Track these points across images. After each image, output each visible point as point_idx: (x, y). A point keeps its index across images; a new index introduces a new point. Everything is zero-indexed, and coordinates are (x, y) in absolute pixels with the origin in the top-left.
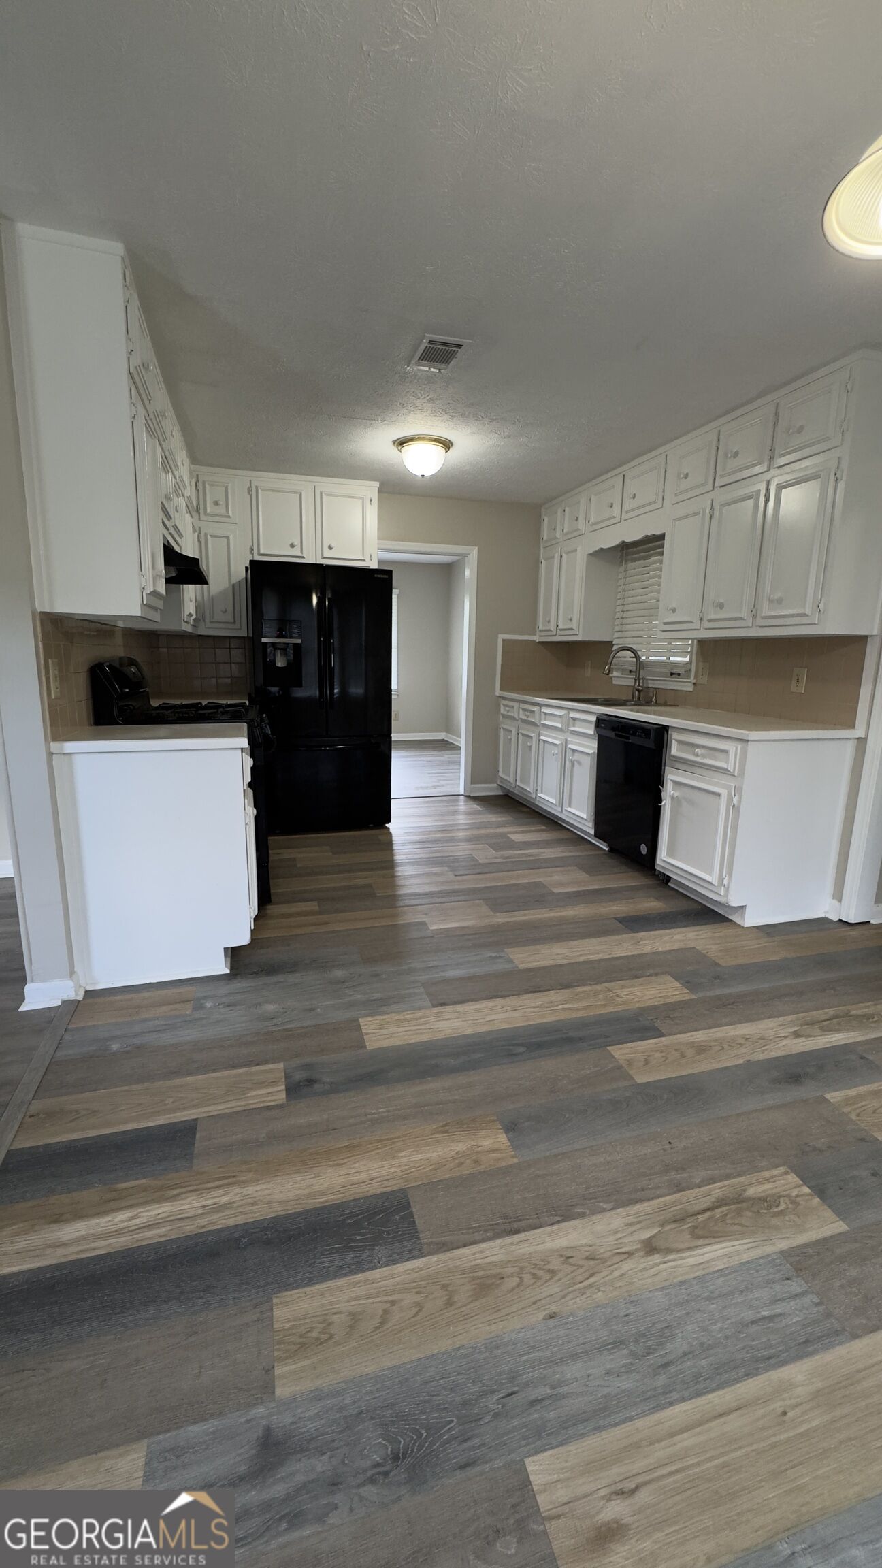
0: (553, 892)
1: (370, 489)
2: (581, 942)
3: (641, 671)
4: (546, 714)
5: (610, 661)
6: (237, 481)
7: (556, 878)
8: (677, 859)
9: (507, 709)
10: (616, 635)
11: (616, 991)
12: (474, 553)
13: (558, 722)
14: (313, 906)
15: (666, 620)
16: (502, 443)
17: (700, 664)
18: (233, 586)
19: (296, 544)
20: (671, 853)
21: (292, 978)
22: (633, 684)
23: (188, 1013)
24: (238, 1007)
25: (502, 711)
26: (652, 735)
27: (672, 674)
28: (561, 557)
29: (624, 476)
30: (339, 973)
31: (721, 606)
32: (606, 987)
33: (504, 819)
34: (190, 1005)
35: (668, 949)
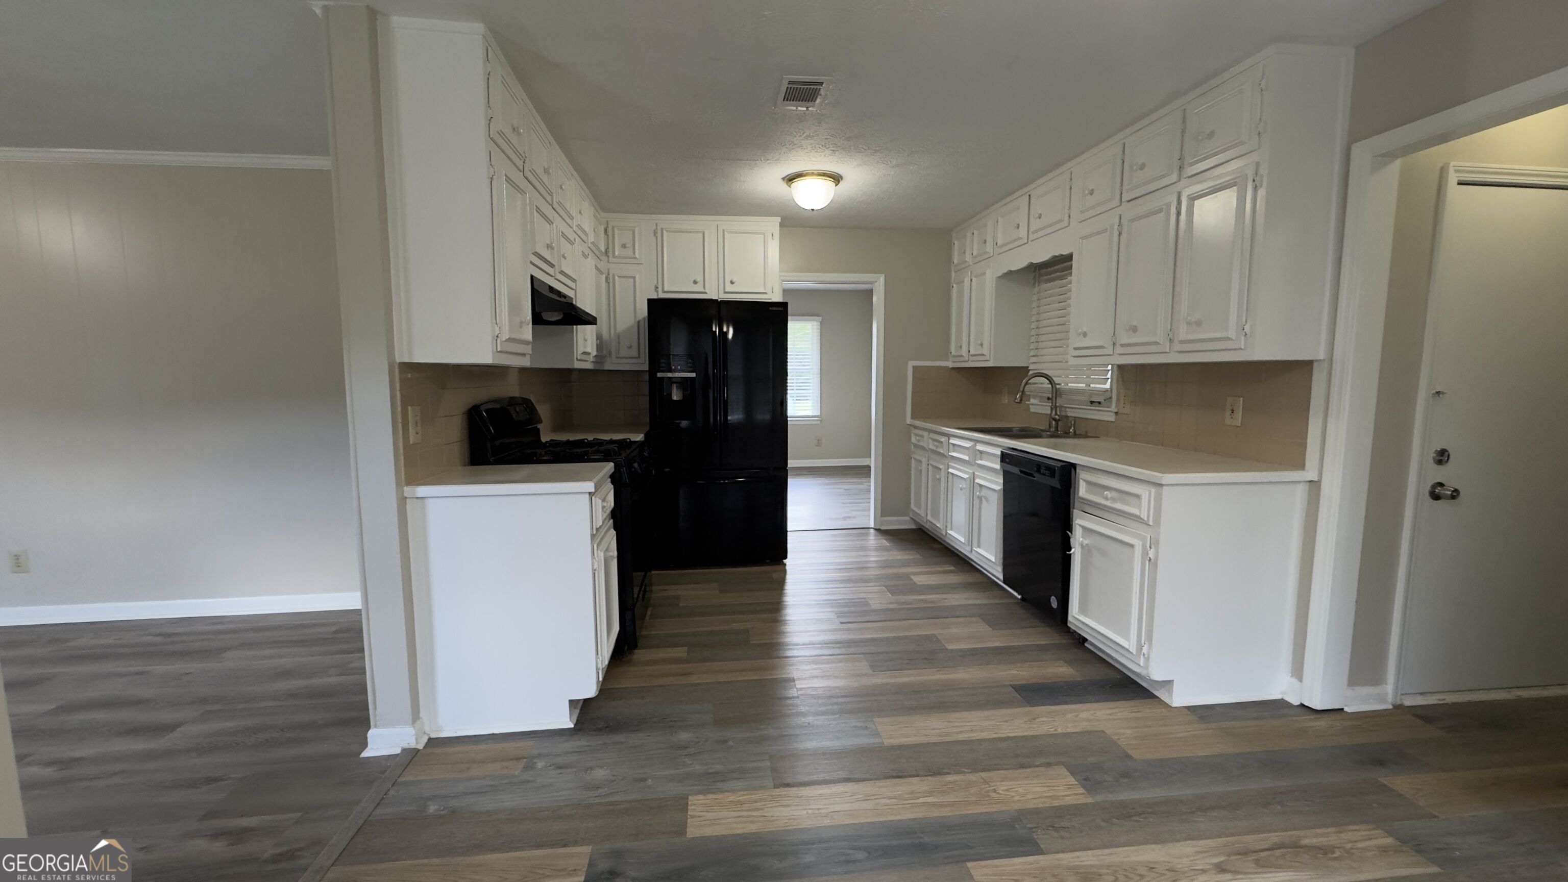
0: (947, 649)
1: (772, 225)
2: (965, 714)
3: (1058, 398)
4: (954, 445)
5: (1021, 389)
6: (644, 224)
7: (954, 630)
8: (1091, 618)
9: (918, 438)
10: (1033, 360)
11: (992, 784)
12: (882, 279)
13: (964, 454)
14: (680, 652)
15: (1077, 345)
16: (893, 173)
17: (1122, 391)
18: (639, 322)
19: (698, 280)
20: (1083, 610)
21: (636, 738)
22: (1049, 412)
23: (516, 773)
24: (569, 770)
25: (913, 440)
26: (1057, 474)
27: (1092, 402)
28: (971, 280)
29: (1030, 196)
30: (684, 736)
31: (1134, 329)
32: (983, 778)
33: (911, 557)
34: (522, 763)
35: (1069, 730)
